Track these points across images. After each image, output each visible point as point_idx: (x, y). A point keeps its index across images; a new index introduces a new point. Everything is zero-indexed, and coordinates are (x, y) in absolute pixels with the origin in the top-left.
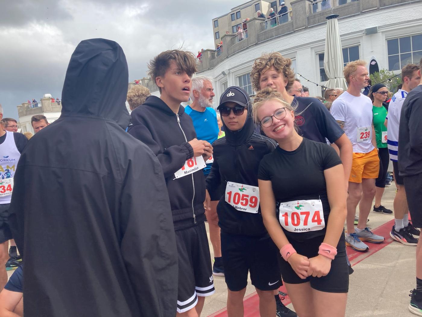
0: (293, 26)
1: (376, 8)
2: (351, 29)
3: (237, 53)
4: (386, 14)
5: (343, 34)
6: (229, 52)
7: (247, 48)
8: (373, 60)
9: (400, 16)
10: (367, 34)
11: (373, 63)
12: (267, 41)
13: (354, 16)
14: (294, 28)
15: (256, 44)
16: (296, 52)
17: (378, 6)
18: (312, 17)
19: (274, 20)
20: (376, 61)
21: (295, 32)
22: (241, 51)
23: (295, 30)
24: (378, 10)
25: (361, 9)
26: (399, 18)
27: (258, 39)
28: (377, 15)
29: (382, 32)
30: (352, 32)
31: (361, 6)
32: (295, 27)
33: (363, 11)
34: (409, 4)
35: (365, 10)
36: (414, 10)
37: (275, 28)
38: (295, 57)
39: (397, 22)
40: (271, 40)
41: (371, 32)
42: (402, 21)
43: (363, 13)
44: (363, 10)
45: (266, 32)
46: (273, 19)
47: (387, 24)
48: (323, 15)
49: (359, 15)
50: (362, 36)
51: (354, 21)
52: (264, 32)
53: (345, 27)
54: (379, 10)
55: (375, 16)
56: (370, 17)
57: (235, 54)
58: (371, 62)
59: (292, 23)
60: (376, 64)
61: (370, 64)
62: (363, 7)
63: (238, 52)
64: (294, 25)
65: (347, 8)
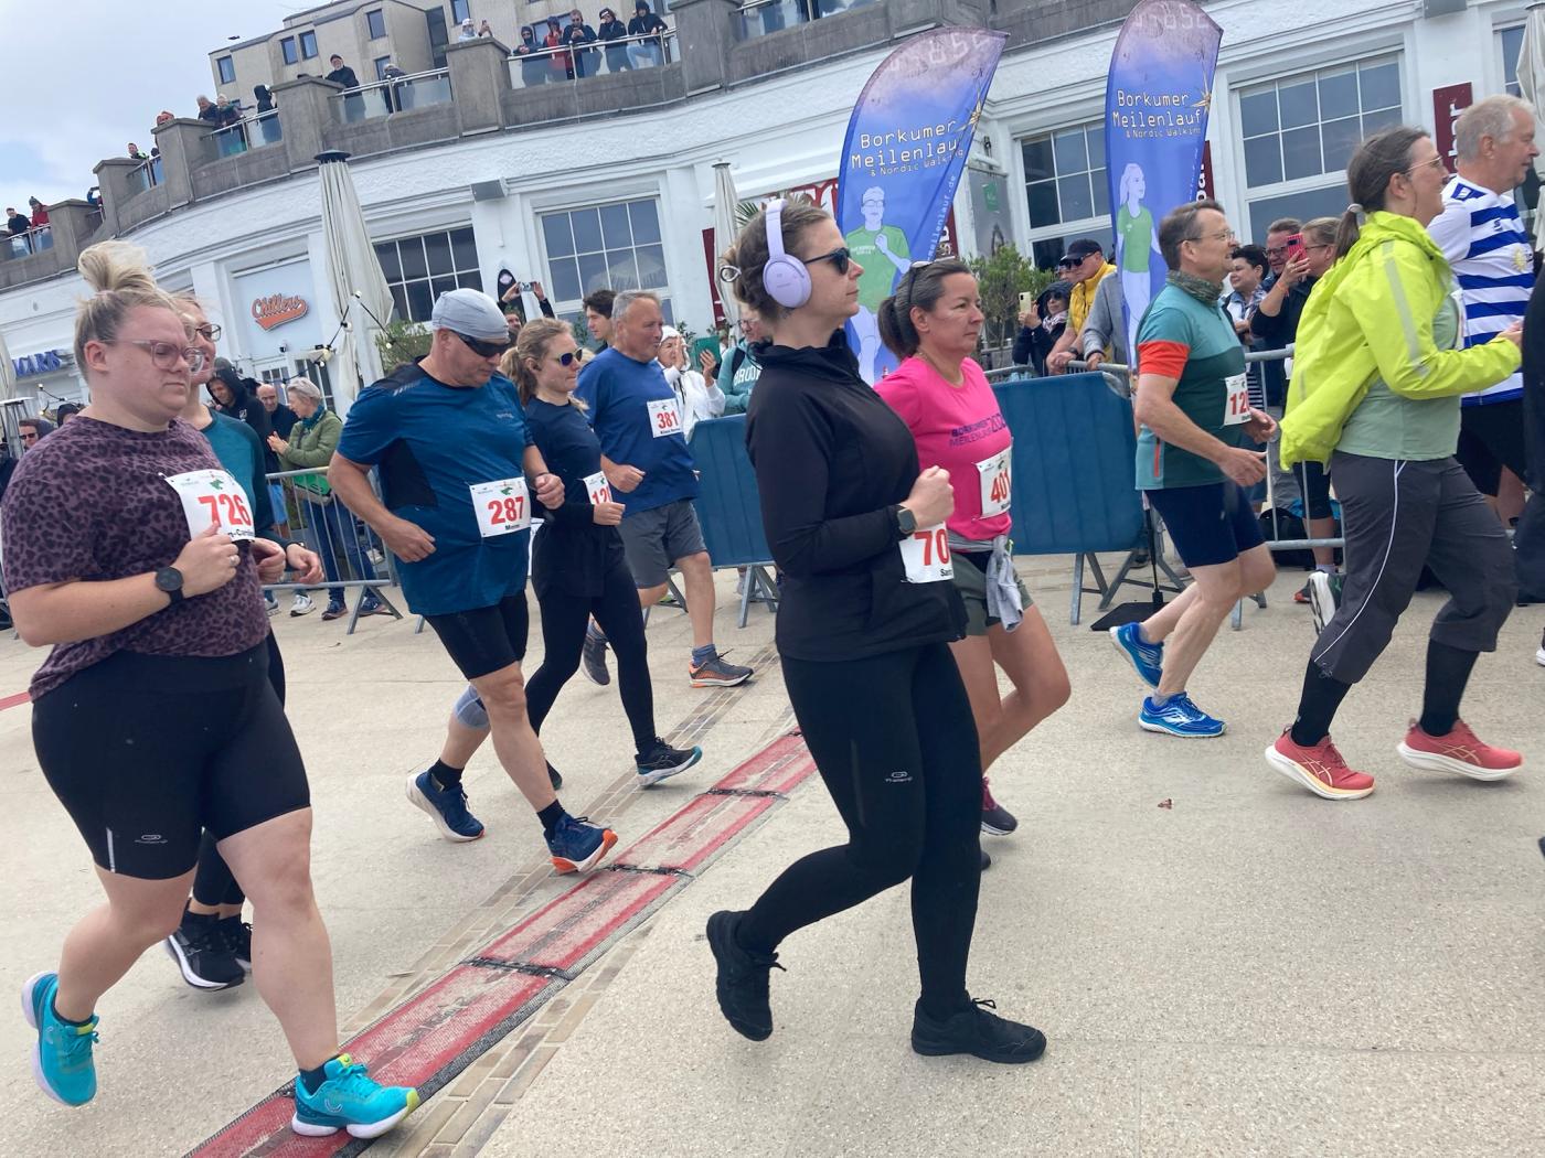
0: (287, 158)
1: (496, 128)
2: (439, 181)
3: (140, 226)
4: (523, 146)
5: (423, 192)
6: (120, 219)
7: (167, 215)
9: (556, 154)
10: (479, 198)
11: (506, 279)
12: (221, 197)
13: (442, 145)
14: (291, 164)
15: (192, 205)
16: (307, 235)
17: (500, 121)
18: (336, 136)
19: (238, 130)
21: (292, 177)
22: (152, 222)
23: (293, 171)
24: (501, 132)
25: (459, 124)
26: (558, 158)
27: (194, 187)
28: (503, 148)
29: (522, 194)
30: (443, 190)
31: (459, 118)
32: (291, 160)
33: (464, 134)
34: (574, 122)
35: (469, 129)
36: (591, 138)
37: (238, 159)
38: (307, 253)
39: (553, 169)
40: (230, 195)
41: (489, 192)
42: (565, 166)
43: (465, 139)
44: (466, 129)
45: (214, 167)
46: (234, 128)
47: (527, 173)
48: (363, 133)
49: (454, 142)
50: (472, 203)
51: (444, 157)
52: (210, 168)
53: (426, 173)
54: (503, 135)
55: (498, 149)
56: (485, 151)
57: (135, 229)
58: (500, 276)
59: (283, 149)
62: (463, 121)
63: (144, 225)
64: (289, 153)
65: (424, 118)
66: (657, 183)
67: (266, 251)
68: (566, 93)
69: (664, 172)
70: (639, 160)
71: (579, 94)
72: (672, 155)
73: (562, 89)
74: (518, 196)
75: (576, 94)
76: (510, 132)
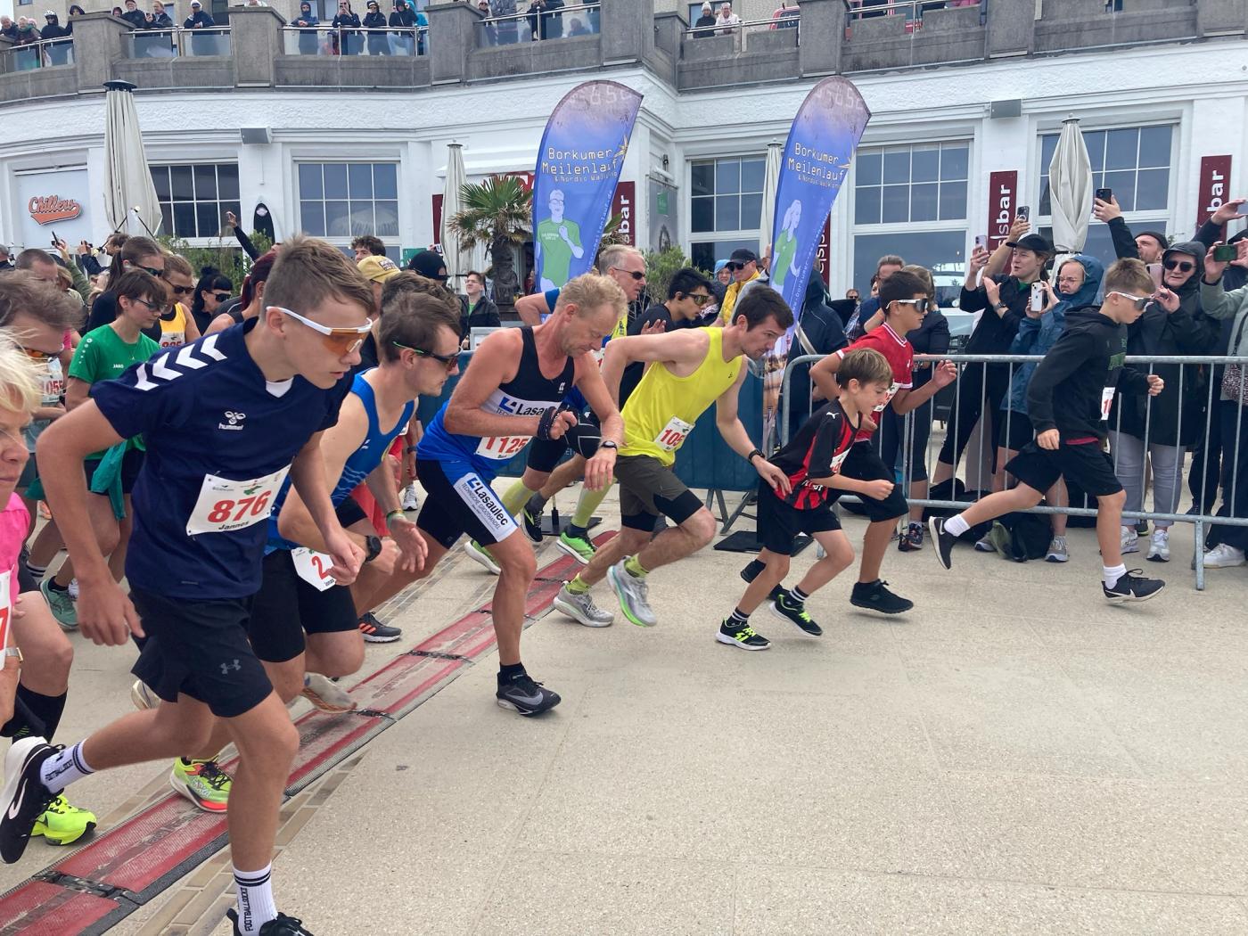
0: (76, 81)
1: (268, 85)
2: (214, 121)
4: (289, 103)
5: (198, 128)
8: (261, 205)
9: (317, 115)
10: (246, 141)
11: (262, 212)
12: (12, 104)
13: (219, 91)
14: (78, 85)
16: (87, 149)
17: (272, 79)
18: (123, 69)
19: (34, 50)
20: (267, 209)
21: (79, 97)
23: (81, 92)
24: (271, 89)
25: (236, 77)
26: (319, 118)
28: (271, 102)
29: (283, 143)
30: (216, 130)
31: (235, 70)
32: (80, 82)
33: (240, 85)
34: (335, 90)
35: (244, 82)
37: (32, 74)
38: (86, 164)
39: (310, 127)
40: (21, 103)
41: (255, 137)
42: (323, 126)
43: (239, 90)
44: (241, 81)
45: (9, 77)
47: (290, 126)
48: (149, 70)
49: (229, 91)
50: (240, 143)
51: (217, 102)
53: (201, 112)
54: (268, 91)
55: (267, 102)
56: (255, 103)
58: (257, 209)
59: (74, 71)
60: (268, 214)
61: (256, 216)
62: (239, 74)
64: (79, 77)
65: (204, 67)
66: (399, 151)
67: (48, 157)
68: (331, 65)
69: (407, 143)
70: (386, 130)
71: (342, 69)
72: (414, 130)
73: (328, 62)
74: (280, 144)
75: (339, 67)
76: (279, 90)
